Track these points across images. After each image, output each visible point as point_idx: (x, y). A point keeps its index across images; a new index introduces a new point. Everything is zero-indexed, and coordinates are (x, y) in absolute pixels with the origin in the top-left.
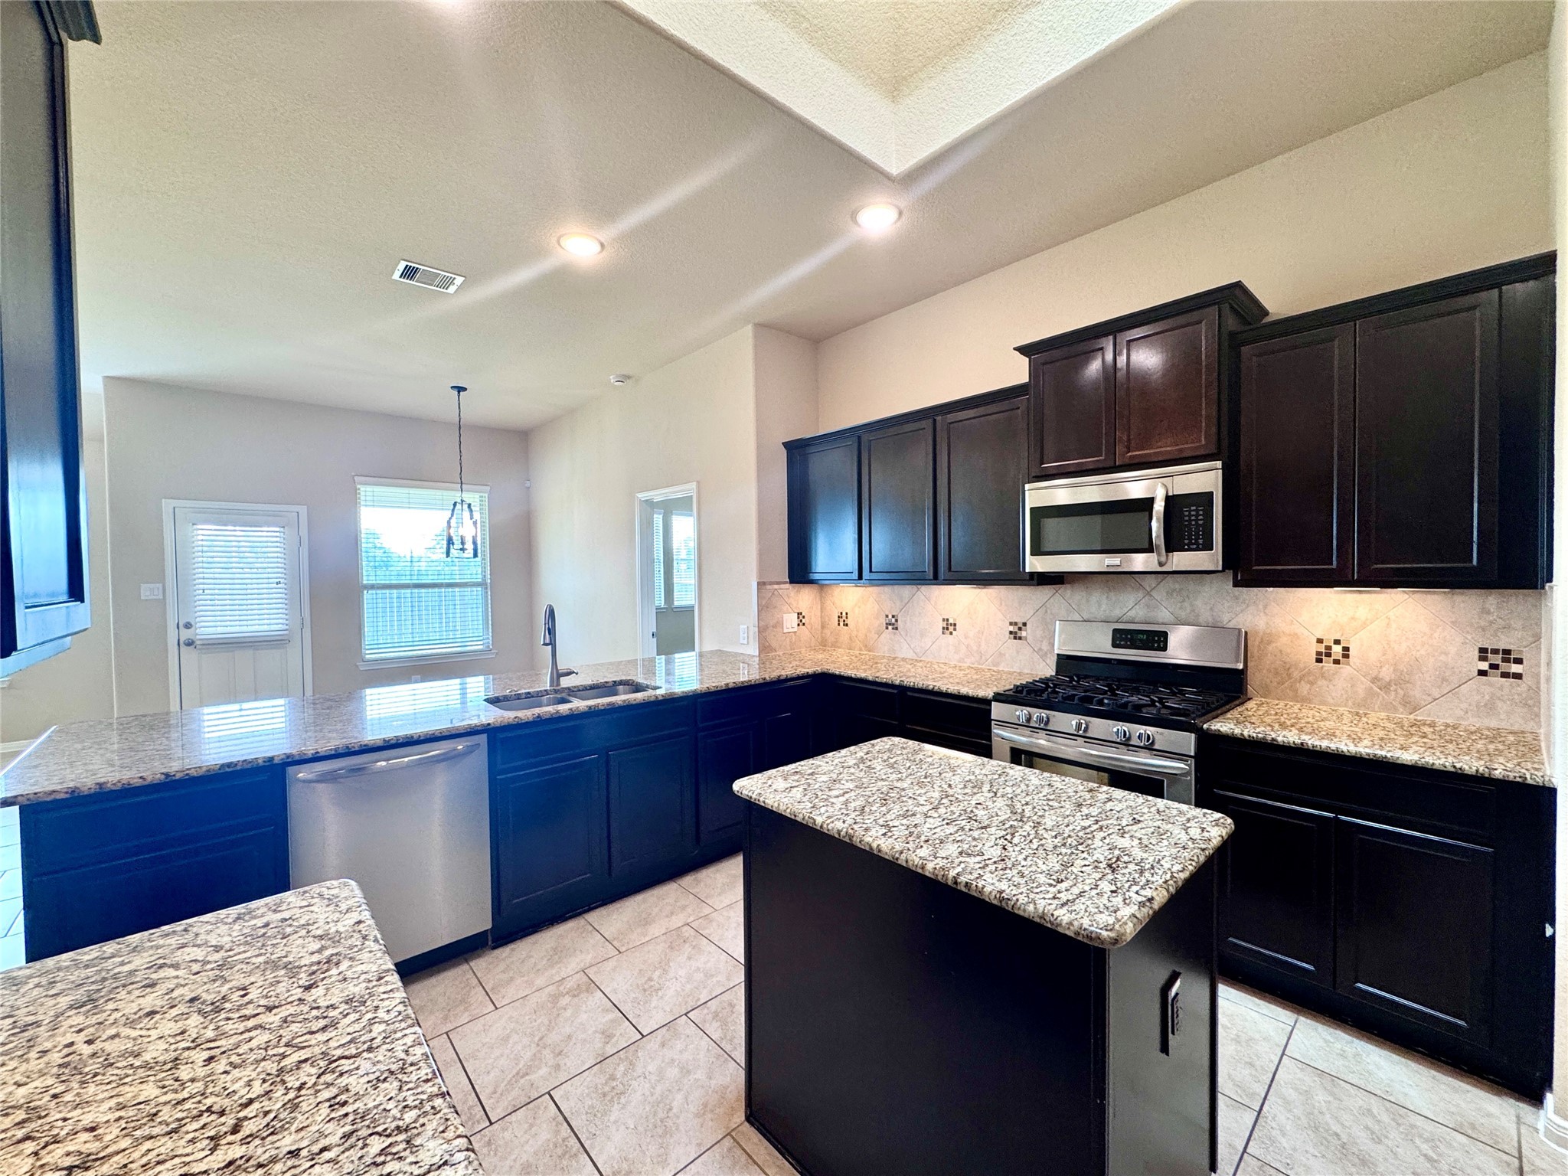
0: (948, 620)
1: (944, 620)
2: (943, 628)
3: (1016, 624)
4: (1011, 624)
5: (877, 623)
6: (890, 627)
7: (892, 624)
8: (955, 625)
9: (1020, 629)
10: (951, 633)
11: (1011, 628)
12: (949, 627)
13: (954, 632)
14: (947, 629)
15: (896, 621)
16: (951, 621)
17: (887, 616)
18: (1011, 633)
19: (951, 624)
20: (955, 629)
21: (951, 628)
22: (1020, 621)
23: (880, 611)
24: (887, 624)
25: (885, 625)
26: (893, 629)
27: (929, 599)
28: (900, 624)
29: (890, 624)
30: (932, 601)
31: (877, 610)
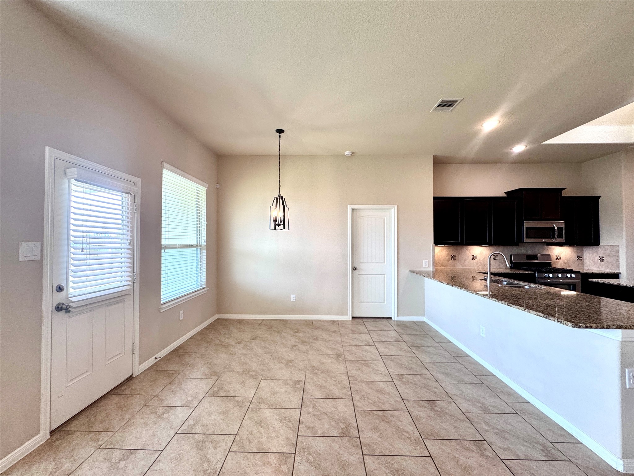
0: (474, 256)
1: (472, 256)
2: (472, 258)
5: (447, 258)
9: (496, 257)
12: (474, 258)
17: (451, 255)
20: (476, 258)
23: (448, 254)
24: (451, 258)
25: (450, 258)
26: (454, 259)
27: (467, 250)
28: (456, 258)
29: (453, 258)
30: (468, 250)
31: (447, 254)
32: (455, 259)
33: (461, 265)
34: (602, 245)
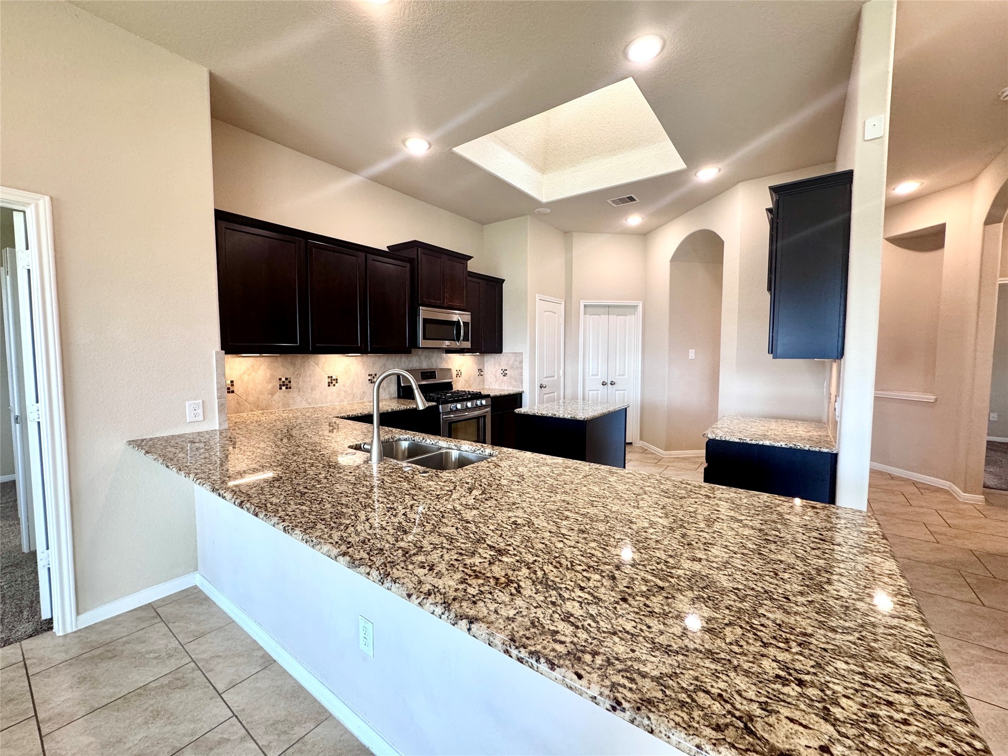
0: (331, 377)
1: (329, 377)
2: (329, 383)
3: (371, 375)
4: (369, 375)
5: (270, 386)
6: (284, 388)
7: (286, 384)
8: (337, 379)
9: (374, 377)
10: (334, 385)
11: (369, 378)
12: (332, 381)
13: (336, 384)
14: (332, 383)
15: (290, 382)
16: (334, 378)
17: (280, 379)
18: (369, 380)
19: (334, 380)
20: (337, 382)
21: (334, 382)
22: (373, 373)
23: (272, 376)
24: (280, 385)
25: (279, 387)
26: (287, 388)
27: (317, 364)
28: (293, 384)
29: (284, 385)
30: (320, 366)
31: (268, 375)
32: (290, 388)
33: (304, 402)
34: (505, 353)
